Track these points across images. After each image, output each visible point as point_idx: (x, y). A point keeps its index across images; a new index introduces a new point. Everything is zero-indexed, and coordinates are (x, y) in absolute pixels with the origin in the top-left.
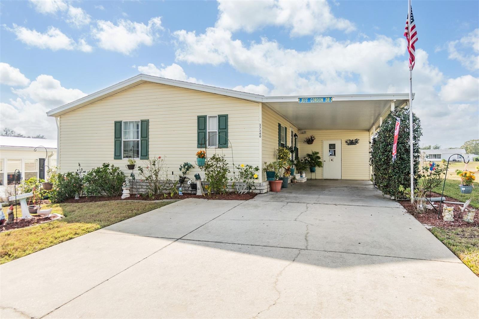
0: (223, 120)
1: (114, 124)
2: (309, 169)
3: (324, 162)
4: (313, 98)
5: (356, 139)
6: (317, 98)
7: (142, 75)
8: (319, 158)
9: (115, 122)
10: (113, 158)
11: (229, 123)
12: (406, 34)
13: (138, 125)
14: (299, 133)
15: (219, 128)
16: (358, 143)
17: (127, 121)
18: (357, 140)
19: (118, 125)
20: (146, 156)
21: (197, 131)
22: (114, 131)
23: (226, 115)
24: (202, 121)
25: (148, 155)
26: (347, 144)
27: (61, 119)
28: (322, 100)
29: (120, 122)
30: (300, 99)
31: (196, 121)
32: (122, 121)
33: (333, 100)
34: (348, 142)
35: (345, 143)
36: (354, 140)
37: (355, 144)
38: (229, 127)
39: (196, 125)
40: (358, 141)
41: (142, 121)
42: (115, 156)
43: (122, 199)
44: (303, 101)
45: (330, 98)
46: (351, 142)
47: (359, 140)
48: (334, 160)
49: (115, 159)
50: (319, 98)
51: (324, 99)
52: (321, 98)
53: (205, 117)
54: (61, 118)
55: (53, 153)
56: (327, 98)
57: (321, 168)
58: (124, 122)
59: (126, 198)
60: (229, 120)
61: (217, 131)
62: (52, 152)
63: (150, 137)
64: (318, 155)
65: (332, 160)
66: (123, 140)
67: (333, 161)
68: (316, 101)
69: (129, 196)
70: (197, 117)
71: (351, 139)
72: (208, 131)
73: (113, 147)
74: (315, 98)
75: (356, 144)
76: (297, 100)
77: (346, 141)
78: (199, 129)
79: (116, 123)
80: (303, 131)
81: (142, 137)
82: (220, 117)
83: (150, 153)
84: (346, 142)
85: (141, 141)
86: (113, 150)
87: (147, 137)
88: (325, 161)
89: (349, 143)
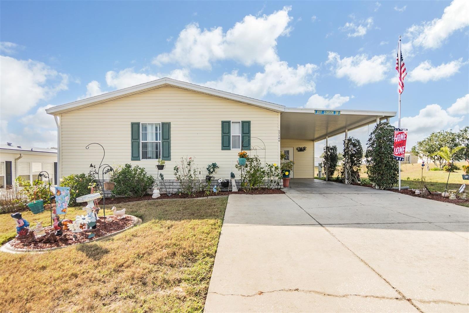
0: (246, 126)
1: (130, 126)
4: (326, 111)
6: (329, 111)
7: (166, 79)
9: (131, 123)
10: (131, 160)
11: (252, 129)
12: (397, 68)
13: (157, 127)
15: (243, 133)
16: (306, 150)
17: (146, 123)
19: (135, 127)
20: (169, 157)
21: (221, 135)
22: (130, 132)
23: (249, 121)
24: (226, 126)
25: (170, 156)
27: (62, 118)
28: (333, 113)
29: (138, 124)
30: (316, 111)
31: (220, 126)
32: (140, 123)
33: (341, 113)
35: (296, 150)
36: (302, 148)
38: (252, 132)
39: (220, 129)
40: (305, 148)
41: (163, 124)
42: (132, 156)
43: (152, 198)
44: (318, 113)
45: (339, 111)
49: (132, 160)
50: (330, 111)
51: (335, 112)
52: (332, 111)
53: (229, 122)
54: (62, 116)
55: (22, 155)
56: (337, 111)
58: (142, 124)
59: (158, 197)
60: (252, 126)
61: (241, 135)
62: (20, 154)
63: (172, 139)
66: (141, 141)
68: (328, 113)
69: (160, 196)
70: (221, 122)
72: (231, 135)
73: (130, 148)
74: (327, 111)
75: (304, 151)
76: (313, 112)
77: (297, 148)
78: (223, 133)
79: (133, 124)
81: (163, 139)
82: (243, 122)
83: (172, 154)
85: (163, 142)
86: (130, 151)
87: (169, 139)
89: (299, 150)
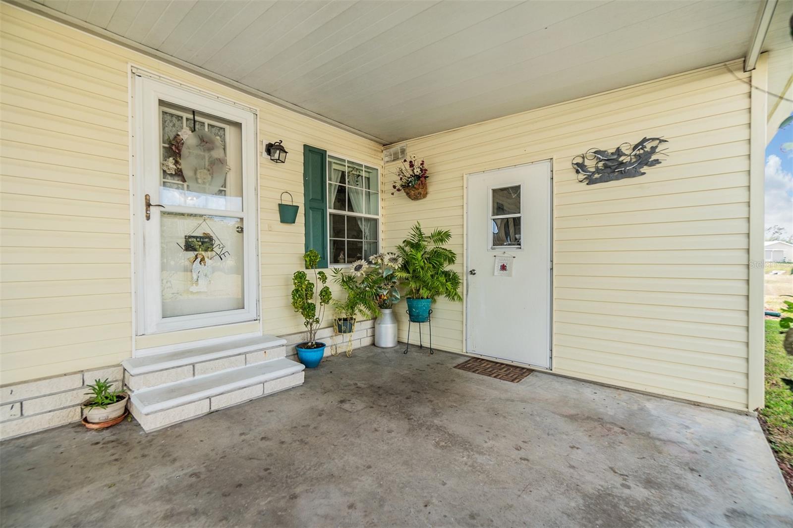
2: (403, 309)
3: (470, 276)
5: (645, 140)
8: (451, 258)
14: (387, 159)
16: (657, 162)
18: (648, 146)
26: (581, 176)
34: (591, 164)
35: (574, 175)
36: (625, 150)
37: (636, 173)
40: (653, 149)
46: (606, 166)
47: (662, 141)
48: (515, 267)
57: (456, 305)
64: (447, 245)
65: (503, 268)
67: (510, 275)
71: (610, 148)
75: (645, 169)
77: (580, 160)
80: (397, 147)
84: (580, 167)
88: (472, 273)
89: (598, 170)
